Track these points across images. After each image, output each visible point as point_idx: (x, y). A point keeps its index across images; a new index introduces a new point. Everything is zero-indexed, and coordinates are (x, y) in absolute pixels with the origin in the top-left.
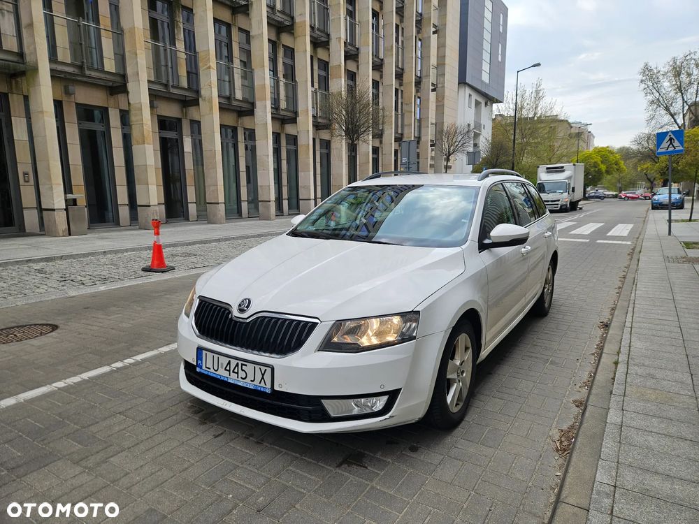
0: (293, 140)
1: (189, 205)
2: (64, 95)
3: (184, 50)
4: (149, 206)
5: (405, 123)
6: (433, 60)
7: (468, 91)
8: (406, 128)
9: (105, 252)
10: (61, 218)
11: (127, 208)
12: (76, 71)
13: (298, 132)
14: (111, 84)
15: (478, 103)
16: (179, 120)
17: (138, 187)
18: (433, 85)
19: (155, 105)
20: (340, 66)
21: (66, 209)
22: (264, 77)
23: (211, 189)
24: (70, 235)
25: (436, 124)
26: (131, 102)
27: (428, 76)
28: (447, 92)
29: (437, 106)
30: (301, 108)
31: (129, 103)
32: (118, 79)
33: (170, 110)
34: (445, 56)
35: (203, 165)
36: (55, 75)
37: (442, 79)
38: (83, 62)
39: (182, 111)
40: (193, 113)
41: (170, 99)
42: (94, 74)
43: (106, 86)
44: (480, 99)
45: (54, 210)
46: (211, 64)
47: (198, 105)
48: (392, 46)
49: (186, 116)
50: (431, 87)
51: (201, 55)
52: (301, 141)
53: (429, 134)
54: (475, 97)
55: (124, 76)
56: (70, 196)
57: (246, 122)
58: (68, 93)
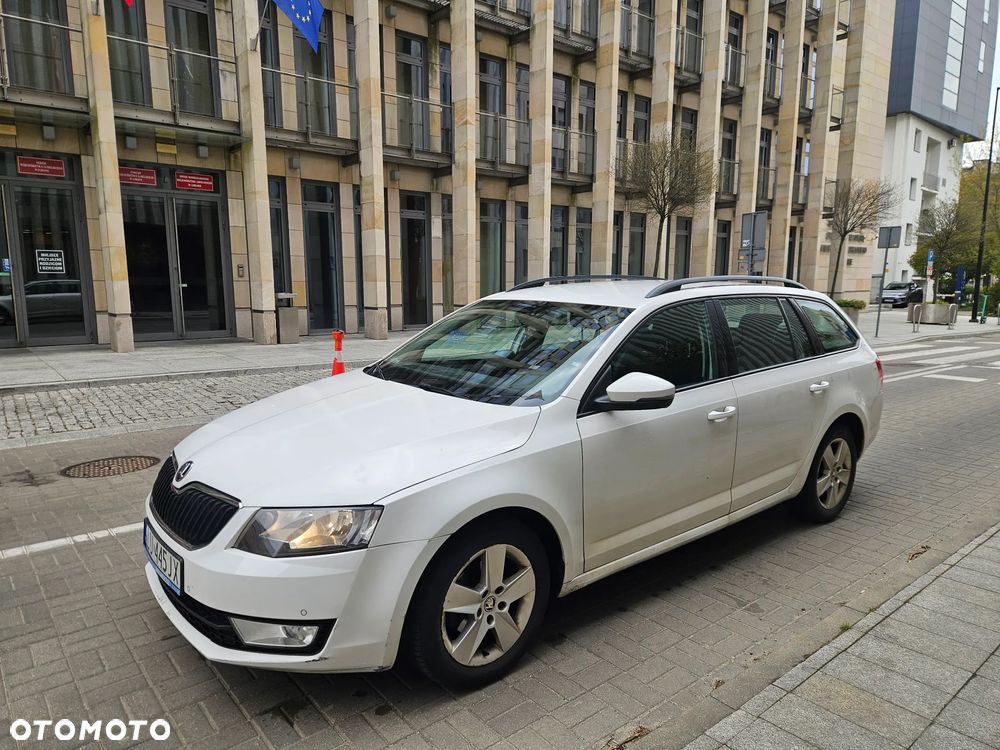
0: (586, 215)
1: (434, 307)
2: (288, 169)
3: (439, 103)
4: (376, 309)
5: (779, 183)
6: (837, 79)
7: (914, 124)
8: (778, 190)
9: (297, 367)
10: (268, 323)
11: (355, 310)
12: (300, 139)
13: (593, 204)
14: (343, 153)
15: (932, 145)
16: (428, 195)
17: (365, 283)
18: (833, 119)
19: (396, 177)
20: (666, 103)
21: (276, 312)
22: (544, 131)
23: (460, 287)
24: (279, 342)
25: (837, 182)
26: (363, 175)
27: (824, 106)
28: (861, 129)
29: (840, 153)
30: (599, 169)
31: (361, 177)
32: (350, 146)
33: (416, 183)
34: (858, 73)
35: (452, 254)
36: (272, 146)
37: (851, 110)
38: (307, 128)
39: (432, 181)
40: (445, 184)
41: (417, 167)
42: (321, 141)
43: (338, 156)
44: (937, 136)
45: (262, 312)
46: (468, 117)
47: (451, 173)
48: (759, 66)
49: (437, 189)
50: (830, 124)
51: (457, 106)
52: (597, 217)
53: (821, 197)
54: (927, 133)
55: (356, 142)
56: (282, 295)
57: (518, 192)
58: (292, 167)
